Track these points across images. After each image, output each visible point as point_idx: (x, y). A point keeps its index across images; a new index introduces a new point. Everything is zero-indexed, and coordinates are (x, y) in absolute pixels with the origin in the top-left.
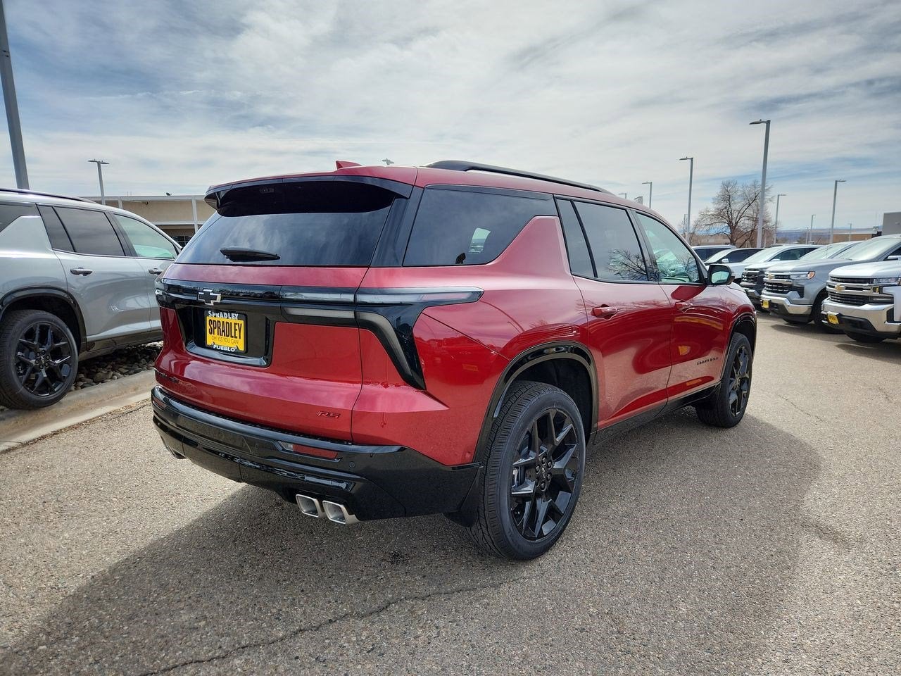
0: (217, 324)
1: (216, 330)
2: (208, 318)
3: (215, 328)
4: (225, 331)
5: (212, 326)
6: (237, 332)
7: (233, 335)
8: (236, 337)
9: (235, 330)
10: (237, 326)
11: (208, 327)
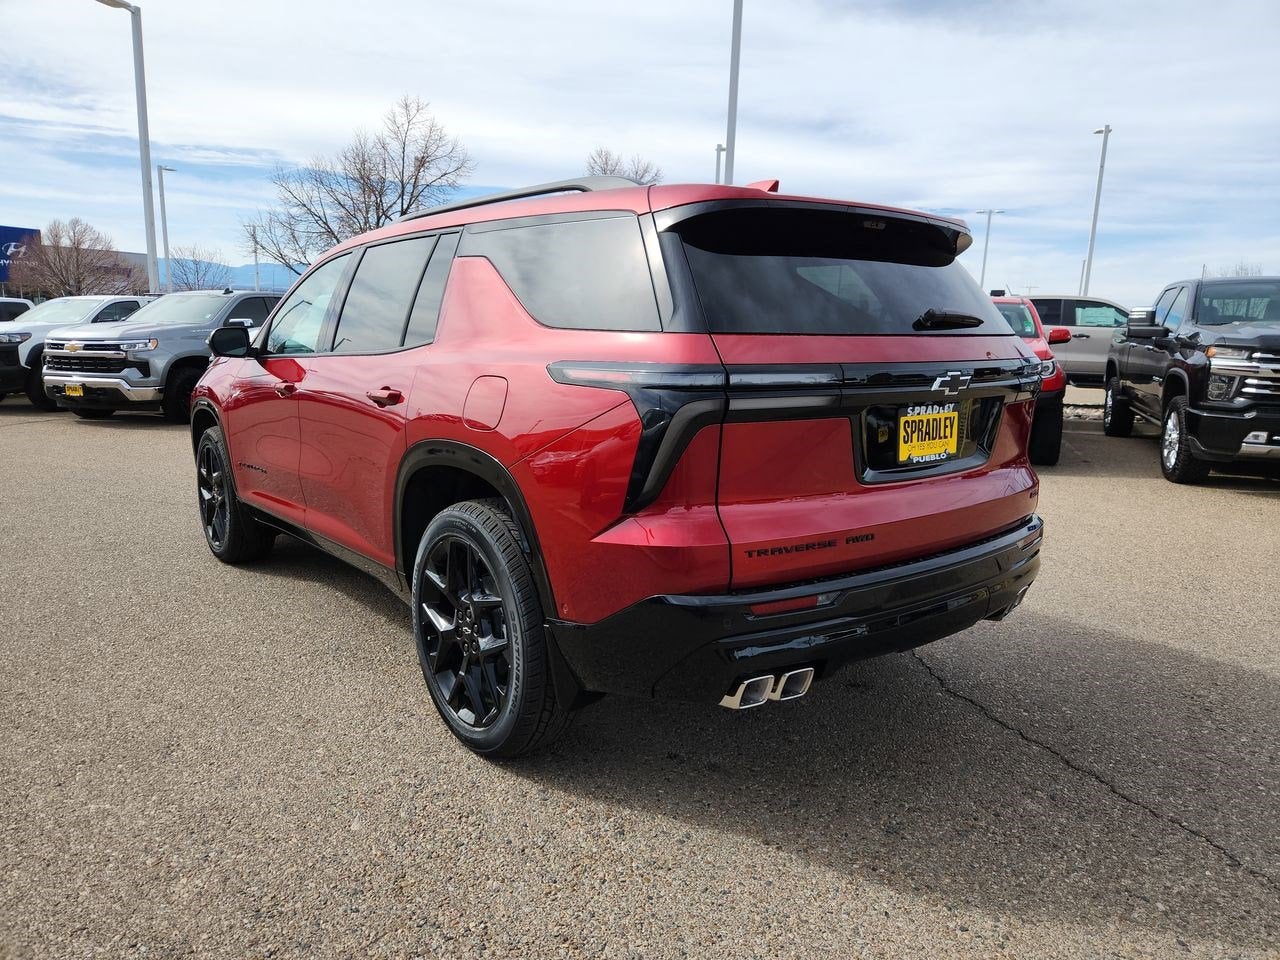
0: (916, 426)
1: (915, 435)
2: (903, 420)
3: (913, 432)
4: (929, 432)
5: (909, 430)
6: (948, 430)
7: (942, 435)
8: (946, 437)
9: (946, 427)
10: (948, 423)
11: (902, 433)
